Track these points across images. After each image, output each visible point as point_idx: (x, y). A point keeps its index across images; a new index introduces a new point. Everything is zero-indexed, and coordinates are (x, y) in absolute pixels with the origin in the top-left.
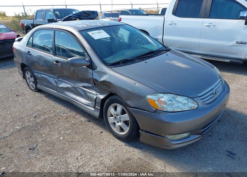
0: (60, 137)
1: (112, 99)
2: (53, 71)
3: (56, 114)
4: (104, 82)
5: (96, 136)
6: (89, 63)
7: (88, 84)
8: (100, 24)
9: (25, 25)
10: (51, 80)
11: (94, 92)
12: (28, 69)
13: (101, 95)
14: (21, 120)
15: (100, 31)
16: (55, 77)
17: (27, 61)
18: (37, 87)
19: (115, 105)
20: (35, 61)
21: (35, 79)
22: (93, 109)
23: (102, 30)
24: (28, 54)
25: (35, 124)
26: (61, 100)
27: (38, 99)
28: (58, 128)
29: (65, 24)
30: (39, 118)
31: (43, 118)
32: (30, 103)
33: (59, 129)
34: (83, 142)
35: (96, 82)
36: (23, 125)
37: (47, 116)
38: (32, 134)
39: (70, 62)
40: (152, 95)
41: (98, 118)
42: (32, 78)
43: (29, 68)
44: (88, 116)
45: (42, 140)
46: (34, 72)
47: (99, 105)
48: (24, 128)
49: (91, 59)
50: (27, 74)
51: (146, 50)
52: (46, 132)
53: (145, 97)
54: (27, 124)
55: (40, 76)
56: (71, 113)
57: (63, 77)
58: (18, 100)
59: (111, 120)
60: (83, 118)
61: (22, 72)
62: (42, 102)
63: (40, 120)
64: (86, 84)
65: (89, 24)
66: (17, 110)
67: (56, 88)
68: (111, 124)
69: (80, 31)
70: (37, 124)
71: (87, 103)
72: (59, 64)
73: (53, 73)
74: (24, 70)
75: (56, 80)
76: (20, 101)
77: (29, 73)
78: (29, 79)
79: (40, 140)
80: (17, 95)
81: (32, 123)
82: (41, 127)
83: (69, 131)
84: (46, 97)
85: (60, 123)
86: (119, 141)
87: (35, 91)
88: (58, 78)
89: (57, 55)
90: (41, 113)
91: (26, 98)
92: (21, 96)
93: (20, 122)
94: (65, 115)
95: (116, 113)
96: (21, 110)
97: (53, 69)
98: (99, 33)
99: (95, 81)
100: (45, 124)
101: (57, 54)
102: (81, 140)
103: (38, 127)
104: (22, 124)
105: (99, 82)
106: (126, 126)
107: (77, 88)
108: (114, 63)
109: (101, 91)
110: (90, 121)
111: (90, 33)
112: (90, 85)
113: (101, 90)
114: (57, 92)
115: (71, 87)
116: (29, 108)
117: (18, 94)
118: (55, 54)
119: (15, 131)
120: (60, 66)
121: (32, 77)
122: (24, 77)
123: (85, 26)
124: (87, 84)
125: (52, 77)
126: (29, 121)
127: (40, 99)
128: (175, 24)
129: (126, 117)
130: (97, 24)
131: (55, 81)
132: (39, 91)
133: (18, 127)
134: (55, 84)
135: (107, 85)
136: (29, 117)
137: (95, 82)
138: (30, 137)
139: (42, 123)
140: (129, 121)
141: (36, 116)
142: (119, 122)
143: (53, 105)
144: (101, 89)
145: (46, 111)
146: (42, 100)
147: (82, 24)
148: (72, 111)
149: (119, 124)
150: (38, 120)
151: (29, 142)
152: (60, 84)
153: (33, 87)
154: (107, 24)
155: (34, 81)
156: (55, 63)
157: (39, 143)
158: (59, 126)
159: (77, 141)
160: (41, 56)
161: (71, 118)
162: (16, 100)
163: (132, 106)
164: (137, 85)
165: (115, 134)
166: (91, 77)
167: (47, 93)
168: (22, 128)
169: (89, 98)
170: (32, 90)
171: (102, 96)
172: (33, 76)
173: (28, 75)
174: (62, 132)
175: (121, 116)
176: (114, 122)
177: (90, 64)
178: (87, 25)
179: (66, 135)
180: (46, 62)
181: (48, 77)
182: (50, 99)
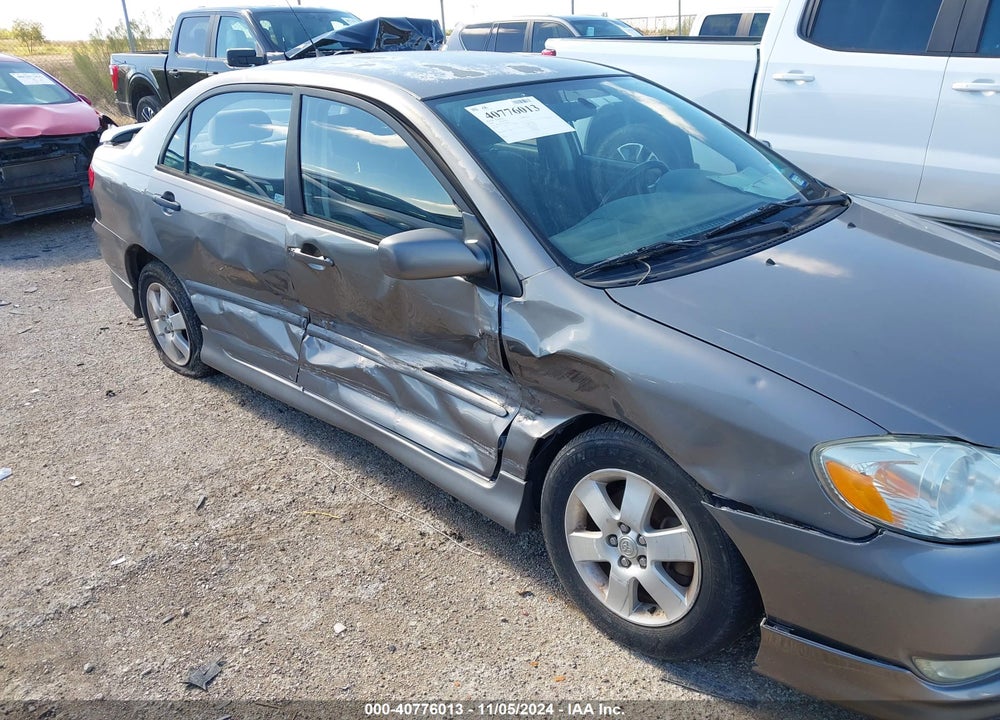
0: (329, 618)
1: (596, 447)
2: (287, 288)
3: (296, 491)
4: (562, 358)
5: (505, 621)
6: (482, 263)
7: (465, 361)
8: (515, 68)
9: (129, 75)
10: (273, 329)
11: (494, 402)
12: (159, 271)
13: (534, 420)
14: (135, 521)
15: (525, 104)
16: (290, 315)
17: (158, 236)
18: (199, 358)
19: (612, 475)
20: (197, 238)
21: (194, 318)
22: (487, 485)
23: (532, 100)
24: (166, 207)
25: (205, 546)
26: (311, 422)
27: (204, 416)
28: (314, 570)
29: (349, 65)
30: (219, 512)
31: (235, 510)
32: (169, 433)
33: (321, 575)
34: (447, 654)
35: (515, 354)
36: (149, 550)
37: (255, 505)
38: (194, 596)
39: (392, 251)
40: (853, 445)
41: (513, 530)
42: (179, 313)
43: (166, 269)
44: (450, 505)
45: (246, 636)
46: (189, 287)
47: (523, 468)
48: (150, 564)
49: (493, 239)
50: (152, 297)
51: (736, 196)
52: (261, 589)
53: (814, 458)
54: (165, 542)
55: (217, 311)
56: (368, 490)
57: (331, 318)
58: (115, 418)
59: (584, 545)
60: (428, 515)
61: (132, 284)
62: (225, 429)
63: (226, 525)
64: (448, 361)
65: (465, 69)
66: (114, 465)
67: (298, 369)
68: (583, 566)
69: (431, 102)
70: (210, 542)
71: (452, 449)
72: (322, 258)
73: (284, 297)
74: (141, 277)
75: (297, 331)
76: (125, 421)
77: (163, 290)
78: (163, 317)
79: (235, 636)
80: (110, 394)
81: (190, 539)
82: (231, 563)
83: (372, 589)
84: (243, 404)
85: (322, 542)
86: (625, 653)
87: (189, 372)
88: (309, 322)
89: (307, 217)
90: (225, 488)
91: (151, 410)
92: (129, 398)
93: (130, 529)
94: (340, 498)
95: (617, 517)
96: (130, 470)
97: (283, 280)
98: (520, 110)
99: (513, 350)
100: (251, 547)
101: (308, 210)
102: (435, 640)
103: (217, 561)
104: (143, 540)
105: (531, 355)
106: (672, 588)
107: (404, 377)
108: (613, 264)
109: (533, 397)
110: (463, 535)
111: (479, 111)
112: (473, 366)
113: (534, 393)
114: (301, 389)
115: (371, 369)
116: (167, 461)
117: (115, 388)
118: (298, 210)
119: (112, 579)
120: (322, 268)
121: (176, 311)
122: (141, 309)
123: (449, 76)
124: (457, 358)
125: (277, 317)
126: (173, 528)
127: (215, 413)
128: (809, 81)
129: (680, 542)
130: (505, 71)
131: (292, 337)
132: (209, 374)
133: (123, 559)
134: (290, 350)
135: (575, 375)
136: (174, 507)
137: (509, 355)
138: (186, 614)
139: (238, 540)
140: (691, 565)
141: (203, 503)
142: (634, 561)
143: (280, 446)
144: (535, 388)
145: (248, 476)
146: (225, 420)
147: (431, 66)
148: (371, 482)
149: (635, 571)
150: (216, 525)
151: (181, 646)
152: (317, 352)
153: (181, 356)
154: (549, 71)
155: (185, 327)
156: (298, 251)
157: (233, 649)
158: (317, 557)
159: (416, 644)
160: (226, 217)
161: (373, 516)
162: (105, 415)
163: (728, 495)
164: (762, 384)
165: (604, 620)
166: (490, 327)
167: (242, 384)
168: (145, 561)
169: (465, 429)
170: (177, 370)
171: (536, 422)
172: (181, 304)
173: (159, 300)
174: (335, 593)
175: (646, 534)
176: (600, 558)
177: (488, 269)
178: (456, 72)
179: (357, 612)
180: (253, 245)
181: (259, 316)
182: (263, 416)
